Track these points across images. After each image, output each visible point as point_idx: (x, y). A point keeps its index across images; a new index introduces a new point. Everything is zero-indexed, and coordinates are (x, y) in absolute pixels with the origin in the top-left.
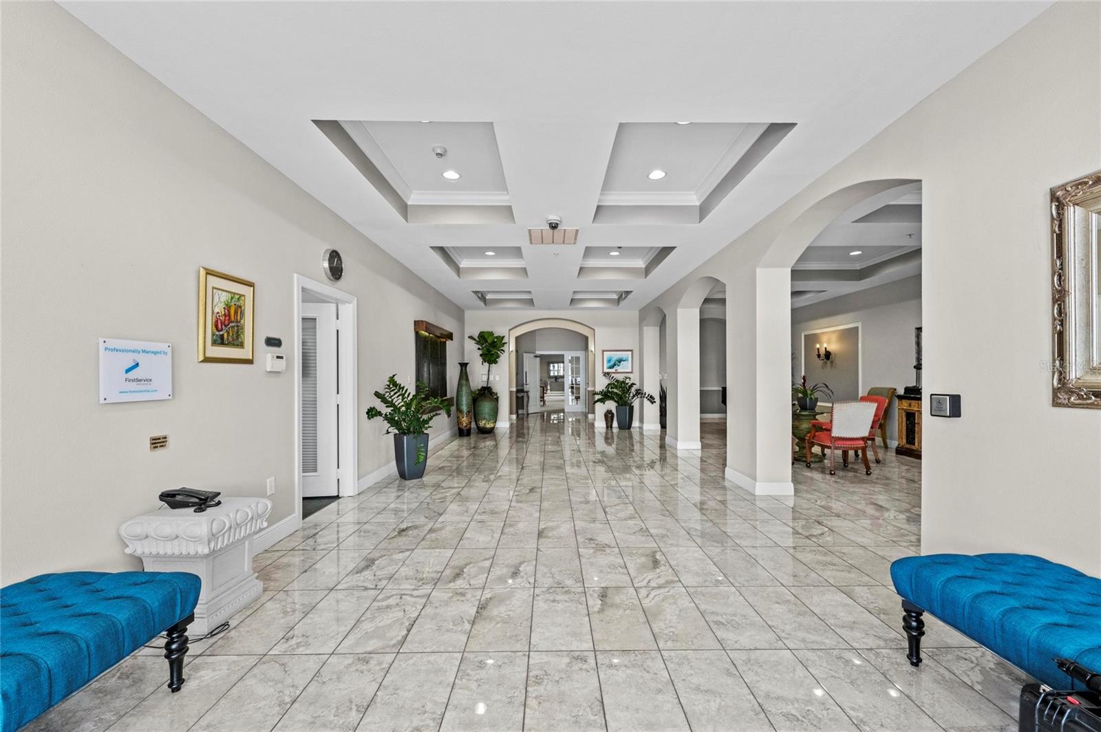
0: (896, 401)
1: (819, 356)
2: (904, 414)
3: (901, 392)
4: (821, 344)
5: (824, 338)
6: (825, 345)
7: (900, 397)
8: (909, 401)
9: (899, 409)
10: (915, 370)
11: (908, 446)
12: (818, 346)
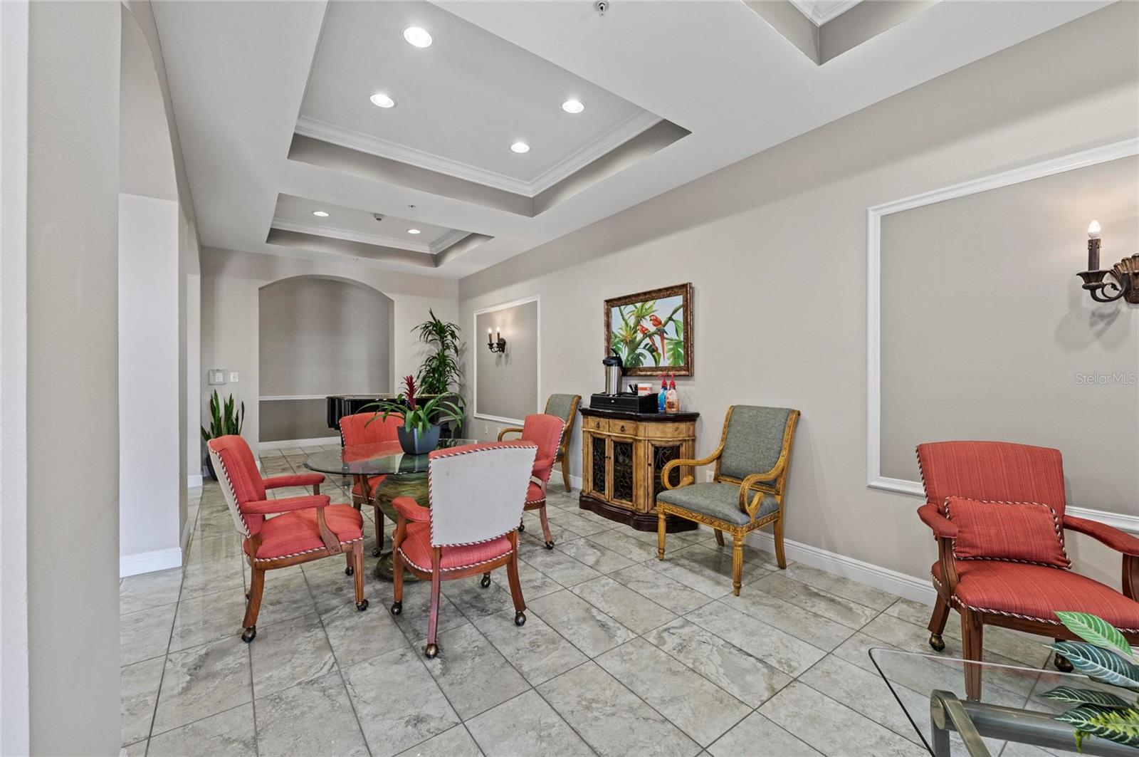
0: (580, 417)
1: (491, 345)
2: (590, 440)
3: (586, 403)
4: (493, 327)
5: (499, 319)
6: (498, 329)
7: (586, 413)
8: (598, 419)
9: (584, 431)
10: (604, 366)
11: (595, 494)
12: (490, 331)
